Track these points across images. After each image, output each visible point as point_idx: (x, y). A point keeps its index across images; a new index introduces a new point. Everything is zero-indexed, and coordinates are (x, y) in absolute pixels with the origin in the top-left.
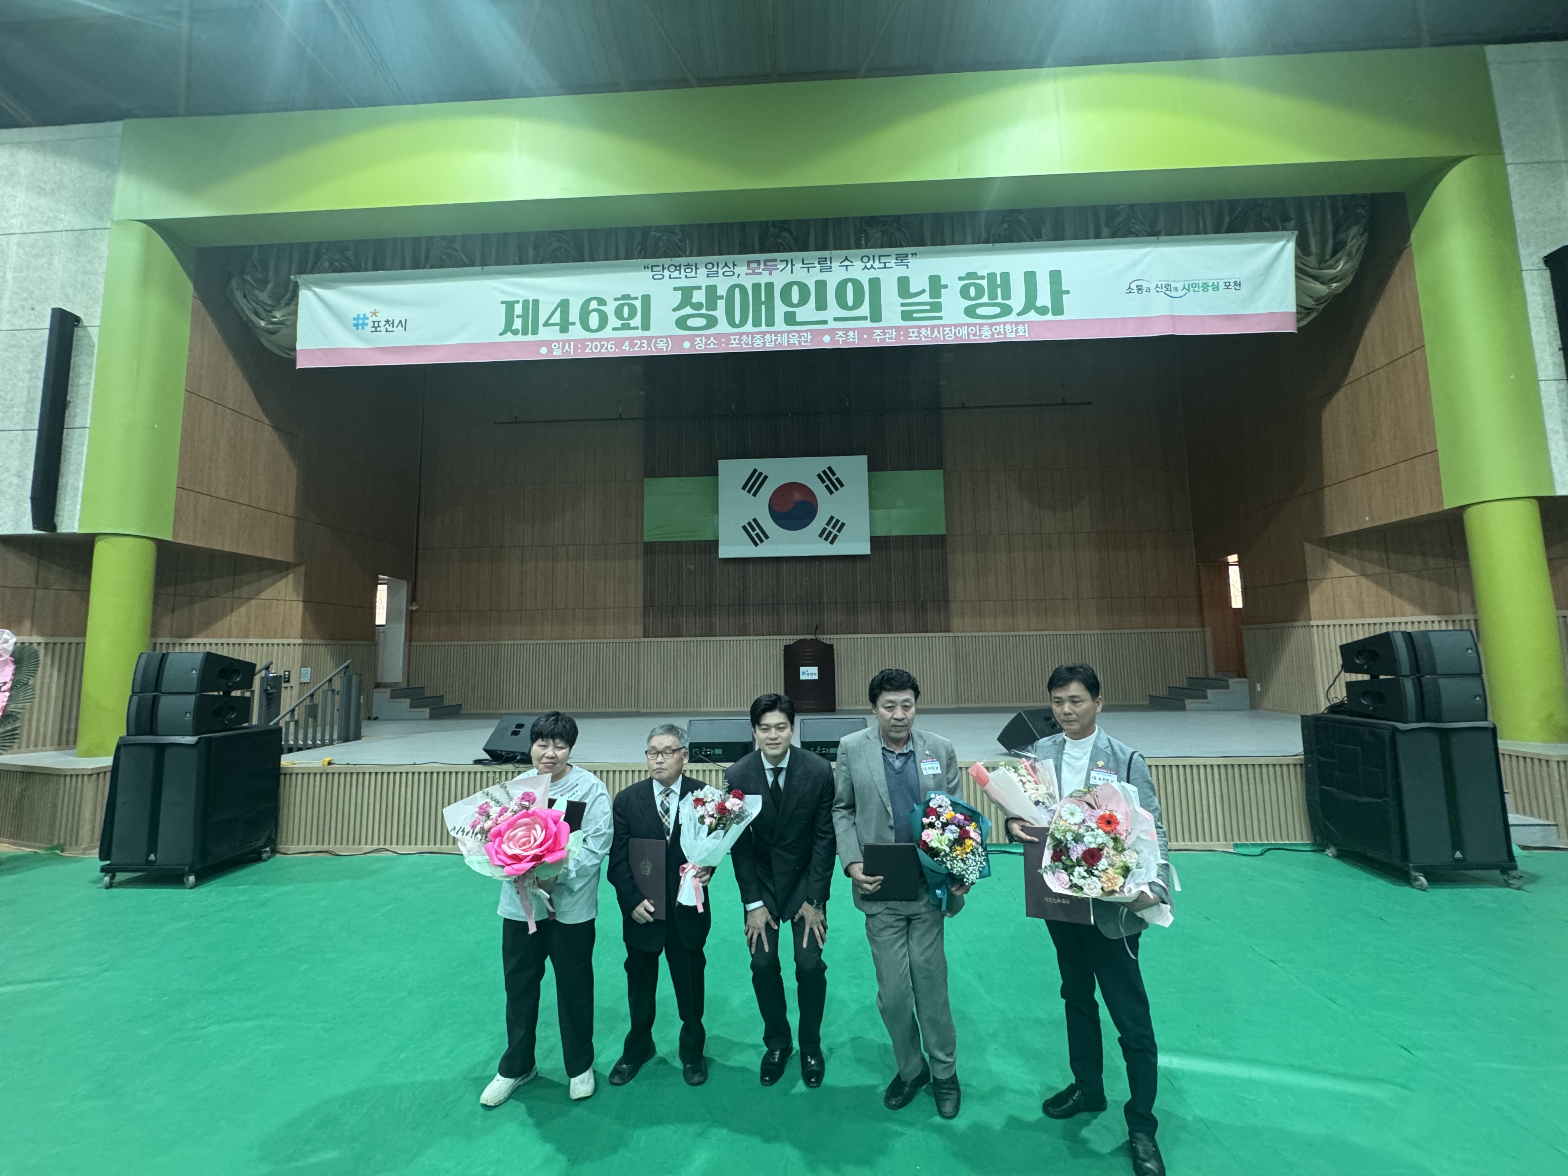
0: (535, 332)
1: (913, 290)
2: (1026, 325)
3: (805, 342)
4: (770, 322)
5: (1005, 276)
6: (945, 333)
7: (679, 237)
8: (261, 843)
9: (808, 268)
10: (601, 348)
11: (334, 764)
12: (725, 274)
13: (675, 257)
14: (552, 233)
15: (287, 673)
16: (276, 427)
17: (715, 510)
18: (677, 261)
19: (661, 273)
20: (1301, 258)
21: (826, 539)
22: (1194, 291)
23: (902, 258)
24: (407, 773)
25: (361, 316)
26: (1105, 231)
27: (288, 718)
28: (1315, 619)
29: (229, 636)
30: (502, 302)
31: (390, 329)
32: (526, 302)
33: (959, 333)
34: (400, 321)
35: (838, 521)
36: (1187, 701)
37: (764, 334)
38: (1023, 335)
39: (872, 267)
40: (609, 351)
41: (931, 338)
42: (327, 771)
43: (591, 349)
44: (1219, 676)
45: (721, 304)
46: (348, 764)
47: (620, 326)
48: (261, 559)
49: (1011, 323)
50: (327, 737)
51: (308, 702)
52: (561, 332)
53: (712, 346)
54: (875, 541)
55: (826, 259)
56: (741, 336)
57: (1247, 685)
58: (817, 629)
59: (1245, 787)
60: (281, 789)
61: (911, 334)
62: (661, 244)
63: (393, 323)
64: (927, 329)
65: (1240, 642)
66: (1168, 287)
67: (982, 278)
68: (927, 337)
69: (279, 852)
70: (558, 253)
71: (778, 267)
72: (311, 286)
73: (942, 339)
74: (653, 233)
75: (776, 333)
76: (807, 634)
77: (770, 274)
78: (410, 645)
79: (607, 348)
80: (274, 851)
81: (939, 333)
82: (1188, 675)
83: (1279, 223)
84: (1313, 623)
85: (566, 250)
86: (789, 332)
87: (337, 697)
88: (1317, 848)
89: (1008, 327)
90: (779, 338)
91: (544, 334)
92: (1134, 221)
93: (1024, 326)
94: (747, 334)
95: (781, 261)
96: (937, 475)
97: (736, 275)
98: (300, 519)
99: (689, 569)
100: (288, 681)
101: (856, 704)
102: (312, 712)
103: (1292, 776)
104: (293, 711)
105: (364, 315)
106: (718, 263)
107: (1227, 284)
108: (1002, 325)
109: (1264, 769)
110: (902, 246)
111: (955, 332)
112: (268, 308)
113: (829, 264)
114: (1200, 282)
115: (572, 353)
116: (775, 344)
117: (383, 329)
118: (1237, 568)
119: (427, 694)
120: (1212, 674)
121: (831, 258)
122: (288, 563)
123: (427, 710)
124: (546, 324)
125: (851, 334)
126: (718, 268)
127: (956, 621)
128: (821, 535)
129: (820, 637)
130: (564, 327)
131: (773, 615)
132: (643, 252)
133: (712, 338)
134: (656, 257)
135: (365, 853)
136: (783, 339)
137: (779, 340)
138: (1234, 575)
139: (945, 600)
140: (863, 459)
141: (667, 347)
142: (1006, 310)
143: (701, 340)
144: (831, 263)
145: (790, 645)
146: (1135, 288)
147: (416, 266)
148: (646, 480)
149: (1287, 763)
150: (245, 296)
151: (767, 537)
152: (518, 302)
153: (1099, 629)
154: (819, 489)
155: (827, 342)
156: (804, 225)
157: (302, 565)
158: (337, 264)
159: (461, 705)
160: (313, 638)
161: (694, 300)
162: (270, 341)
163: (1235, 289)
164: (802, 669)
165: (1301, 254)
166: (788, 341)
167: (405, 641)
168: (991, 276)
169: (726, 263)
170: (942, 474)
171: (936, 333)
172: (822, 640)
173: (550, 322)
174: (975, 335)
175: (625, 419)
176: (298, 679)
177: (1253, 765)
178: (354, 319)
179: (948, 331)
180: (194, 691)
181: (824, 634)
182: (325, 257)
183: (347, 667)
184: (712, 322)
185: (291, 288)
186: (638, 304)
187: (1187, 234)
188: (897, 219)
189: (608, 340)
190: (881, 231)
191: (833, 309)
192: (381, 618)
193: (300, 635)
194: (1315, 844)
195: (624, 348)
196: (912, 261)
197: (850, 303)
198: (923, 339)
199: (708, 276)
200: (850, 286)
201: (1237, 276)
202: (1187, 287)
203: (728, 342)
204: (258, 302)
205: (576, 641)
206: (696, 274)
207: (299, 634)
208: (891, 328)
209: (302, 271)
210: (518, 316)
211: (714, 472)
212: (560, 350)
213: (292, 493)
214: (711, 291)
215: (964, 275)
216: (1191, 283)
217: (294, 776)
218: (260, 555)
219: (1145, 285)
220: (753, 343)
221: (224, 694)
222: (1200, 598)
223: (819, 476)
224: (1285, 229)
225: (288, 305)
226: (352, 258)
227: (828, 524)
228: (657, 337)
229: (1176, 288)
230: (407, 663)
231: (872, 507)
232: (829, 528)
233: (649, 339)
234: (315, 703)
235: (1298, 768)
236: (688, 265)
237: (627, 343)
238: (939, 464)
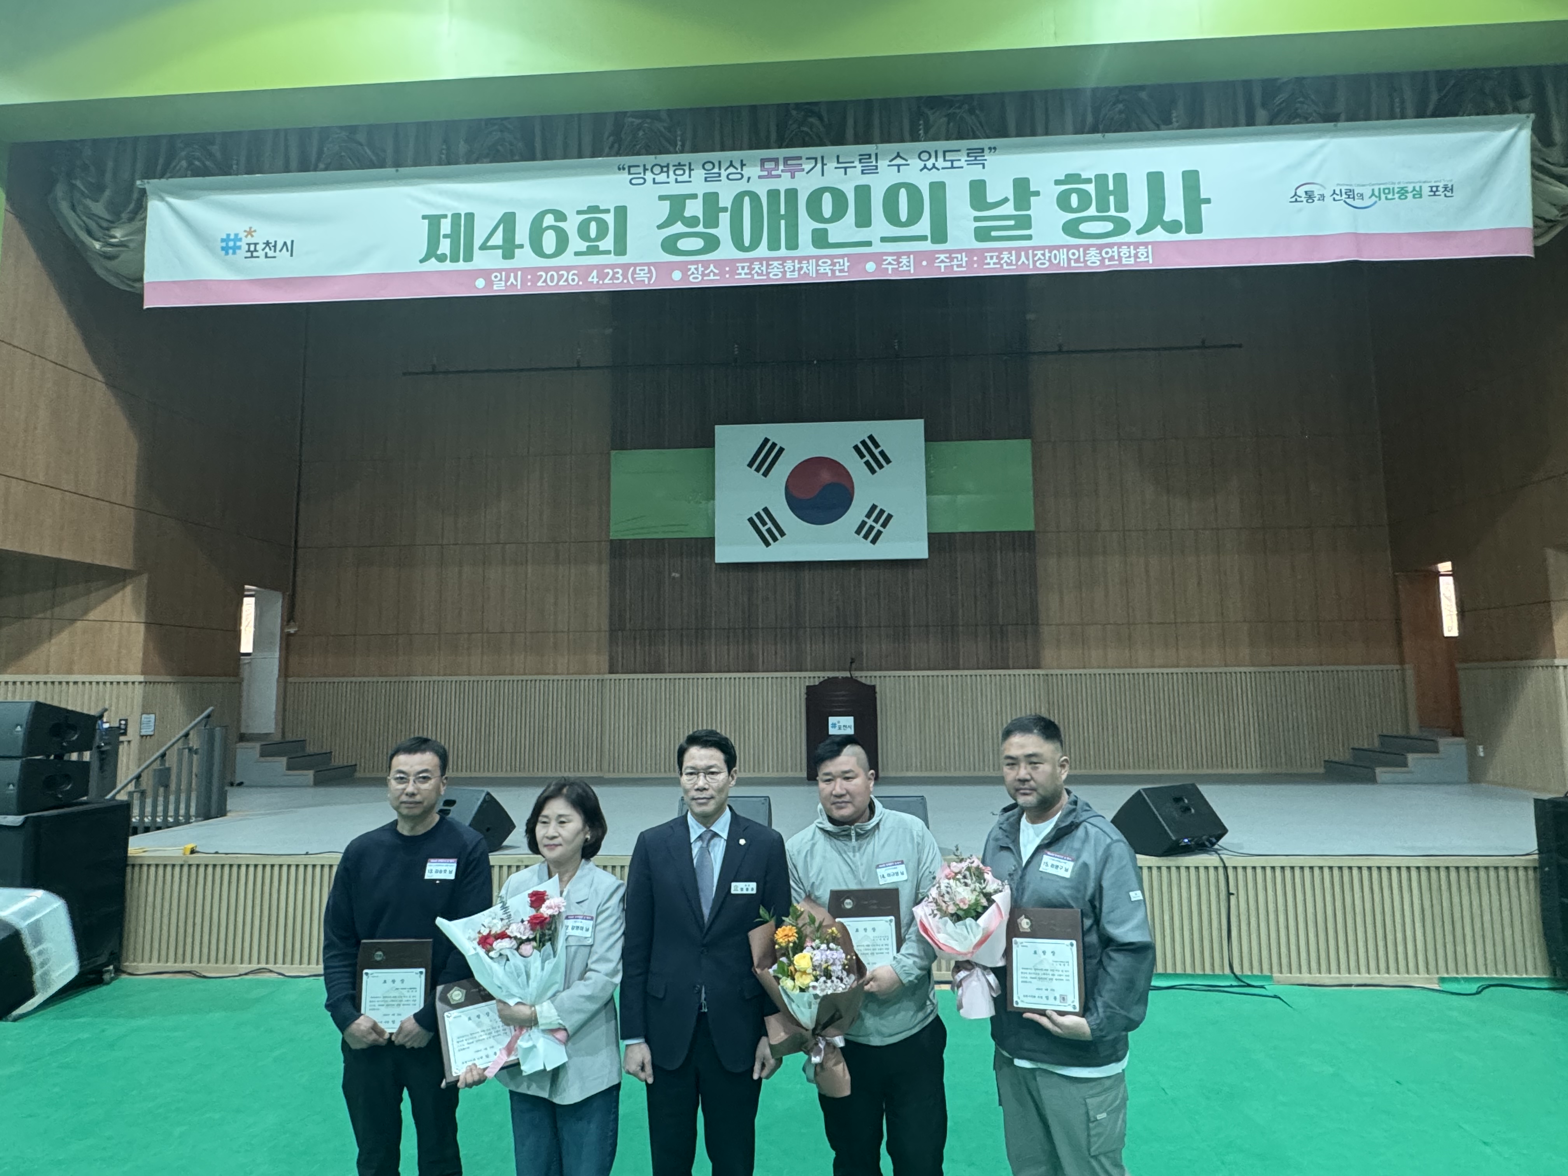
0: (469, 258)
1: (990, 199)
2: (1150, 247)
3: (841, 271)
4: (793, 244)
5: (1120, 179)
6: (1036, 259)
7: (665, 125)
8: (102, 959)
9: (846, 168)
10: (559, 281)
11: (198, 852)
12: (730, 177)
13: (661, 153)
14: (490, 122)
15: (123, 722)
16: (112, 383)
17: (711, 497)
18: (664, 159)
19: (642, 175)
20: (1540, 151)
21: (866, 537)
22: (1387, 199)
23: (975, 154)
24: (297, 866)
25: (232, 237)
26: (1261, 114)
27: (131, 787)
28: (1562, 657)
29: (47, 672)
30: (424, 217)
31: (271, 253)
32: (456, 217)
33: (1055, 259)
34: (285, 243)
35: (882, 512)
36: (1378, 770)
37: (784, 259)
38: (1146, 260)
39: (934, 166)
40: (569, 284)
41: (1016, 264)
42: (190, 863)
43: (545, 281)
44: (1425, 734)
45: (725, 219)
46: (217, 853)
47: (585, 250)
48: (90, 566)
49: (1128, 245)
50: (182, 811)
51: (157, 766)
52: (505, 257)
53: (712, 277)
54: (934, 539)
55: (870, 155)
56: (752, 263)
57: (1464, 747)
58: (853, 663)
59: (1456, 900)
60: (128, 887)
61: (988, 260)
62: (641, 133)
63: (275, 246)
64: (1011, 253)
65: (1454, 686)
66: (1350, 194)
67: (1088, 181)
68: (1010, 264)
69: (124, 972)
70: (500, 148)
71: (803, 166)
72: (164, 195)
73: (1031, 267)
74: (630, 119)
75: (801, 259)
76: (839, 670)
77: (793, 177)
78: (286, 682)
79: (567, 280)
80: (119, 971)
81: (1028, 259)
82: (1380, 733)
83: (1508, 99)
84: (1557, 662)
85: (511, 144)
86: (818, 258)
87: (195, 757)
88: (1555, 985)
89: (1124, 250)
90: (805, 266)
91: (482, 260)
92: (1301, 99)
93: (1147, 248)
94: (760, 260)
95: (807, 159)
96: (1021, 448)
97: (745, 178)
98: (142, 510)
99: (674, 578)
100: (125, 734)
101: (907, 770)
102: (163, 778)
103: (1522, 884)
104: (138, 777)
105: (236, 235)
106: (720, 163)
107: (1434, 189)
108: (1116, 247)
109: (1482, 873)
110: (975, 137)
111: (1050, 257)
112: (105, 224)
113: (874, 163)
114: (1396, 186)
115: (519, 287)
116: (799, 274)
117: (261, 253)
118: (1451, 579)
119: (311, 749)
120: (1414, 730)
121: (876, 155)
122: (125, 570)
123: (311, 773)
124: (483, 247)
125: (904, 260)
126: (720, 169)
127: (1048, 654)
128: (858, 532)
129: (857, 674)
130: (509, 249)
131: (791, 642)
132: (616, 146)
133: (712, 266)
134: (633, 155)
135: (240, 975)
136: (810, 268)
137: (805, 269)
138: (1447, 588)
139: (1032, 624)
140: (917, 426)
141: (650, 279)
142: (1122, 227)
143: (697, 269)
144: (877, 162)
145: (815, 686)
146: (1304, 195)
147: (304, 167)
148: (613, 453)
149: (1515, 865)
150: (73, 208)
151: (782, 534)
152: (445, 216)
153: (1253, 665)
154: (856, 467)
155: (870, 271)
156: (838, 108)
157: (140, 574)
158: (197, 163)
159: (356, 765)
160: (158, 674)
161: (687, 214)
162: (107, 270)
163: (1445, 196)
164: (832, 720)
165: (1539, 145)
166: (817, 271)
167: (279, 676)
168: (1101, 179)
169: (731, 162)
170: (1030, 445)
171: (1023, 258)
172: (859, 679)
173: (489, 244)
174: (1077, 261)
175: (583, 368)
176: (138, 730)
177: (1467, 868)
178: (223, 240)
179: (1039, 255)
180: (19, 754)
181: (862, 670)
182: (183, 154)
183: (209, 716)
184: (712, 243)
185: (135, 195)
186: (609, 218)
187: (1378, 119)
188: (968, 98)
189: (568, 269)
190: (948, 115)
191: (880, 226)
192: (246, 645)
193: (140, 670)
194: (1554, 977)
195: (590, 279)
196: (990, 159)
197: (903, 216)
198: (1005, 267)
199: (706, 180)
200: (903, 193)
201: (1448, 179)
202: (1377, 193)
203: (734, 272)
204: (92, 216)
205: (515, 678)
206: (690, 176)
207: (139, 668)
208: (960, 251)
209: (149, 174)
210: (445, 236)
211: (709, 442)
212: (503, 283)
213: (131, 477)
214: (711, 200)
215: (1063, 178)
216: (1382, 187)
217: (145, 868)
218: (89, 561)
219: (1317, 191)
220: (768, 273)
221: (55, 758)
222: (1398, 621)
223: (856, 448)
224: (1517, 110)
225: (131, 220)
226: (218, 155)
227: (869, 516)
228: (636, 265)
229: (1362, 195)
230: (281, 706)
231: (929, 492)
232: (870, 522)
233: (625, 267)
234: (167, 765)
235: (1531, 873)
236: (679, 164)
237: (595, 273)
238: (1025, 433)
